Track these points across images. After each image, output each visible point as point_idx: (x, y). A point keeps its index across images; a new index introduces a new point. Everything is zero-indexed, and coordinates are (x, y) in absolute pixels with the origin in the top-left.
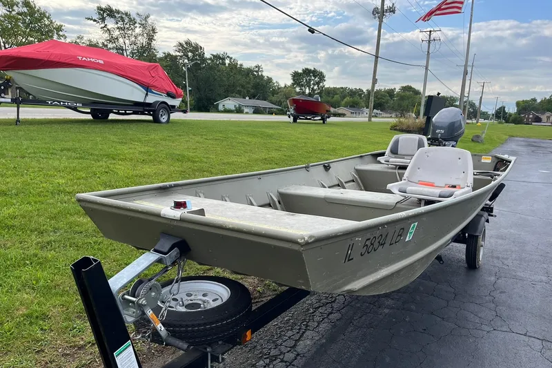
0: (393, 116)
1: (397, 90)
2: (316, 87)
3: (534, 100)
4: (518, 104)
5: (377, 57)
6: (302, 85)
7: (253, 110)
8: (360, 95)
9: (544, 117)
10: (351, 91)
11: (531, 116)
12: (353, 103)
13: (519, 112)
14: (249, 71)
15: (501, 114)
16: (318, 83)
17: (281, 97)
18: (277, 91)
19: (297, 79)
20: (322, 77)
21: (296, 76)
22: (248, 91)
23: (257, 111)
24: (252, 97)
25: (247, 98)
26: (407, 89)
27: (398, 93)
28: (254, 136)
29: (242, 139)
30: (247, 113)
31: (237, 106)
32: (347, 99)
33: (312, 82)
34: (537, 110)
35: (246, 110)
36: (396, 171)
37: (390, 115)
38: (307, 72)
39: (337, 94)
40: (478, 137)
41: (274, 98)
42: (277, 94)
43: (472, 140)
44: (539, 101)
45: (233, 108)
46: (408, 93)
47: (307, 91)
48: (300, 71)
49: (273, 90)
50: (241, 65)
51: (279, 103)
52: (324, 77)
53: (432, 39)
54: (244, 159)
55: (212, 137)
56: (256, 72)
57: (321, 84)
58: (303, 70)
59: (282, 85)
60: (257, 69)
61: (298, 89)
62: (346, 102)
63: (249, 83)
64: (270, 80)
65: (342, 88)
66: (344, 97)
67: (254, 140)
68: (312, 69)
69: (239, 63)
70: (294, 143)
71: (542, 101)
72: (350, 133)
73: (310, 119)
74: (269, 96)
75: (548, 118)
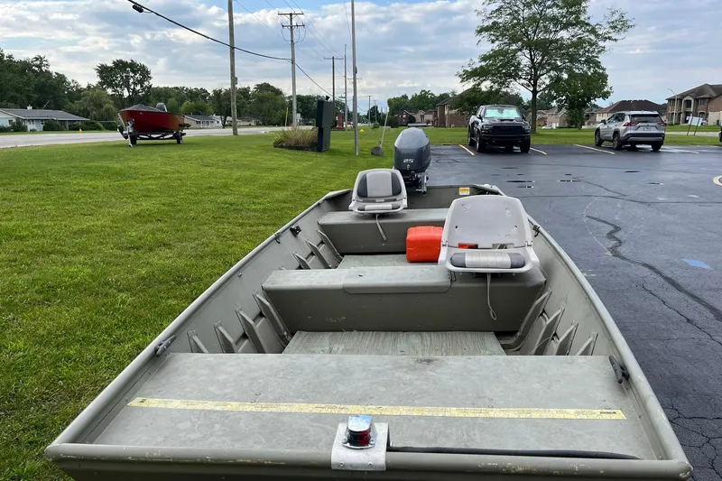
0: (253, 124)
1: (251, 90)
2: (138, 88)
3: (405, 97)
4: (390, 102)
5: (232, 48)
6: (117, 85)
7: (42, 126)
8: (204, 97)
9: (417, 117)
10: (191, 91)
11: (404, 116)
12: (196, 108)
13: (392, 112)
14: (25, 66)
15: (374, 115)
16: (141, 82)
17: (86, 104)
18: (78, 94)
19: (107, 77)
20: (145, 73)
21: (104, 71)
22: (29, 98)
23: (50, 127)
24: (38, 105)
25: (29, 108)
26: (264, 87)
27: (253, 94)
28: (95, 176)
29: (78, 184)
30: (33, 131)
31: (14, 121)
32: (187, 103)
33: (131, 81)
34: (410, 109)
35: (30, 126)
36: (377, 222)
37: (248, 124)
38: (121, 66)
39: (170, 97)
40: (377, 148)
41: (76, 105)
42: (79, 98)
43: (372, 154)
44: (410, 98)
45: (7, 125)
46: (266, 93)
47: (126, 94)
48: (110, 64)
49: (69, 92)
50: (10, 57)
51: (85, 113)
52: (148, 73)
53: (294, 24)
54: (105, 221)
55: (25, 187)
56: (37, 66)
57: (146, 83)
58: (114, 63)
59: (84, 86)
60: (38, 62)
61: (110, 91)
62: (186, 108)
63: (27, 84)
64: (61, 78)
65: (177, 88)
66: (182, 101)
67: (100, 184)
68: (129, 61)
69: (6, 55)
70: (164, 181)
71: (413, 98)
72: (229, 156)
73: (157, 138)
74: (66, 103)
75: (422, 117)
